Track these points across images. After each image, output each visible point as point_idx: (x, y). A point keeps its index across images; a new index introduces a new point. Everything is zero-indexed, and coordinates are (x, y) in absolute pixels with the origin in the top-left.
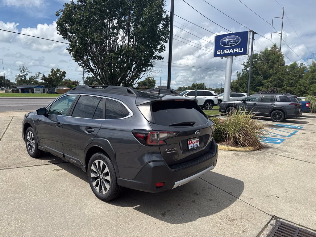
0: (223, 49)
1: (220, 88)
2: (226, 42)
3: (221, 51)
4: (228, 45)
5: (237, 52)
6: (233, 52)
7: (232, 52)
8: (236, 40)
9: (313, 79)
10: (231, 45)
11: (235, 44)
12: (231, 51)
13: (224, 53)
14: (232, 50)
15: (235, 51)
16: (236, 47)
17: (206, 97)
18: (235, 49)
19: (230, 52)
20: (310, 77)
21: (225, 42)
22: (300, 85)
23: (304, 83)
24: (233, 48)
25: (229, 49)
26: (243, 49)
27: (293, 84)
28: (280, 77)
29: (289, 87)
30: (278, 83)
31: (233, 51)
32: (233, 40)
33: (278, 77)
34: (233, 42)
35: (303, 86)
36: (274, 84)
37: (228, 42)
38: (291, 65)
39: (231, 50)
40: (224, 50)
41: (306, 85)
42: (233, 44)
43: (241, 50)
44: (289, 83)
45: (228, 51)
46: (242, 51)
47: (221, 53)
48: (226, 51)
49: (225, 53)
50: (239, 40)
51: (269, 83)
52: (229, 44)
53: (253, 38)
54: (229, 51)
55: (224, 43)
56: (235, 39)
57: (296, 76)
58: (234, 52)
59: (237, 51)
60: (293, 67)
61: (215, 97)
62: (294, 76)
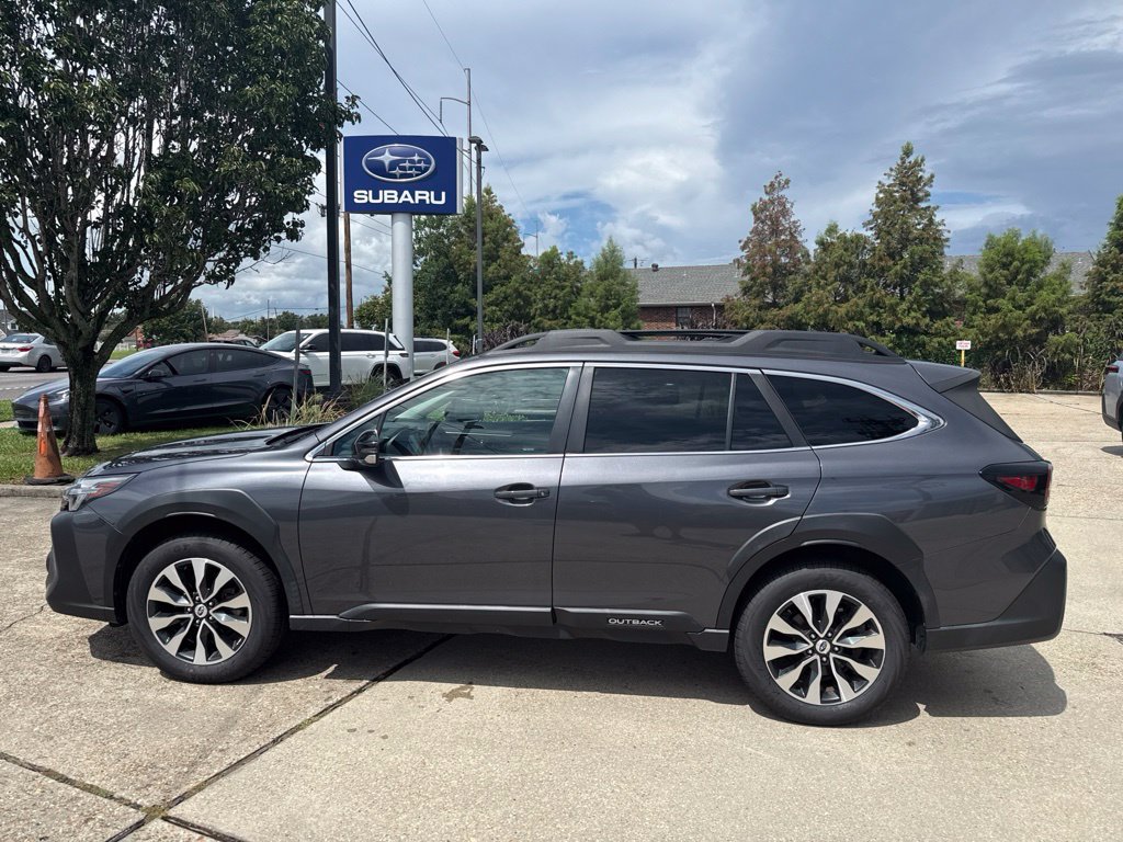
0: (376, 187)
1: (259, 319)
2: (387, 163)
3: (371, 192)
4: (394, 176)
5: (428, 202)
6: (412, 202)
7: (410, 199)
8: (419, 162)
9: (607, 299)
10: (402, 176)
11: (417, 175)
12: (406, 197)
13: (380, 201)
14: (409, 195)
15: (417, 198)
16: (421, 185)
17: (374, 356)
18: (417, 193)
19: (402, 199)
20: (600, 290)
21: (382, 163)
22: (578, 314)
23: (587, 308)
24: (412, 188)
25: (400, 188)
26: (443, 194)
27: (558, 311)
28: (522, 288)
29: (549, 320)
30: (518, 306)
31: (414, 199)
32: (411, 161)
33: (516, 290)
34: (411, 168)
35: (585, 316)
36: (507, 311)
37: (393, 165)
38: (545, 254)
39: (406, 192)
40: (381, 192)
41: (592, 314)
42: (411, 176)
43: (438, 198)
44: (546, 306)
45: (395, 197)
46: (443, 202)
47: (372, 201)
48: (386, 196)
49: (386, 201)
50: (428, 162)
51: (494, 308)
52: (397, 171)
53: (479, 161)
54: (399, 197)
55: (378, 168)
56: (416, 158)
57: (563, 288)
58: (417, 202)
59: (426, 198)
60: (550, 260)
61: (402, 355)
62: (557, 287)
